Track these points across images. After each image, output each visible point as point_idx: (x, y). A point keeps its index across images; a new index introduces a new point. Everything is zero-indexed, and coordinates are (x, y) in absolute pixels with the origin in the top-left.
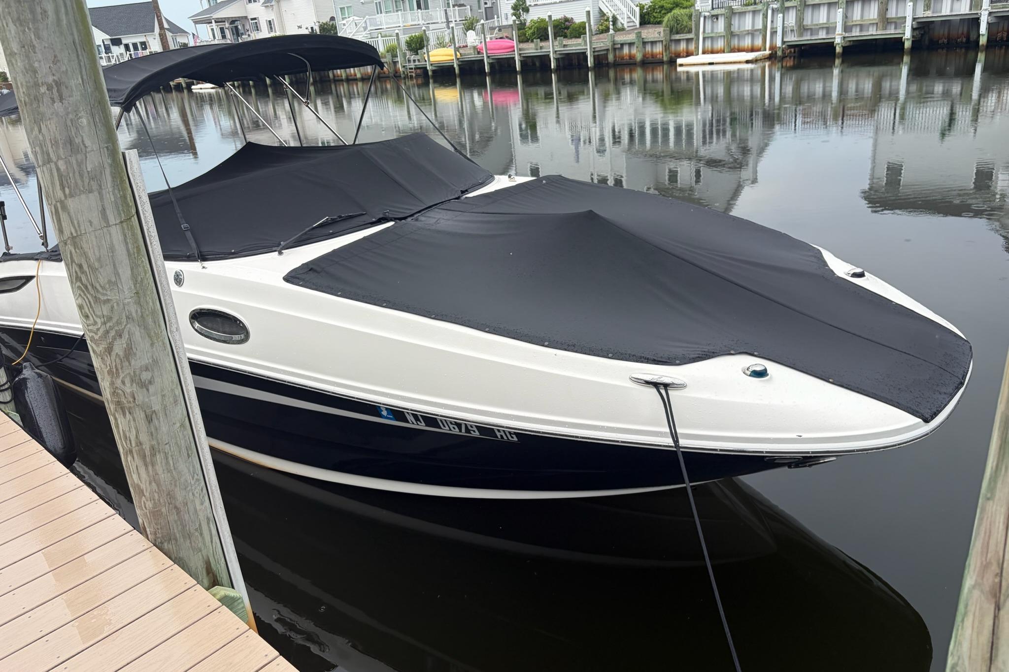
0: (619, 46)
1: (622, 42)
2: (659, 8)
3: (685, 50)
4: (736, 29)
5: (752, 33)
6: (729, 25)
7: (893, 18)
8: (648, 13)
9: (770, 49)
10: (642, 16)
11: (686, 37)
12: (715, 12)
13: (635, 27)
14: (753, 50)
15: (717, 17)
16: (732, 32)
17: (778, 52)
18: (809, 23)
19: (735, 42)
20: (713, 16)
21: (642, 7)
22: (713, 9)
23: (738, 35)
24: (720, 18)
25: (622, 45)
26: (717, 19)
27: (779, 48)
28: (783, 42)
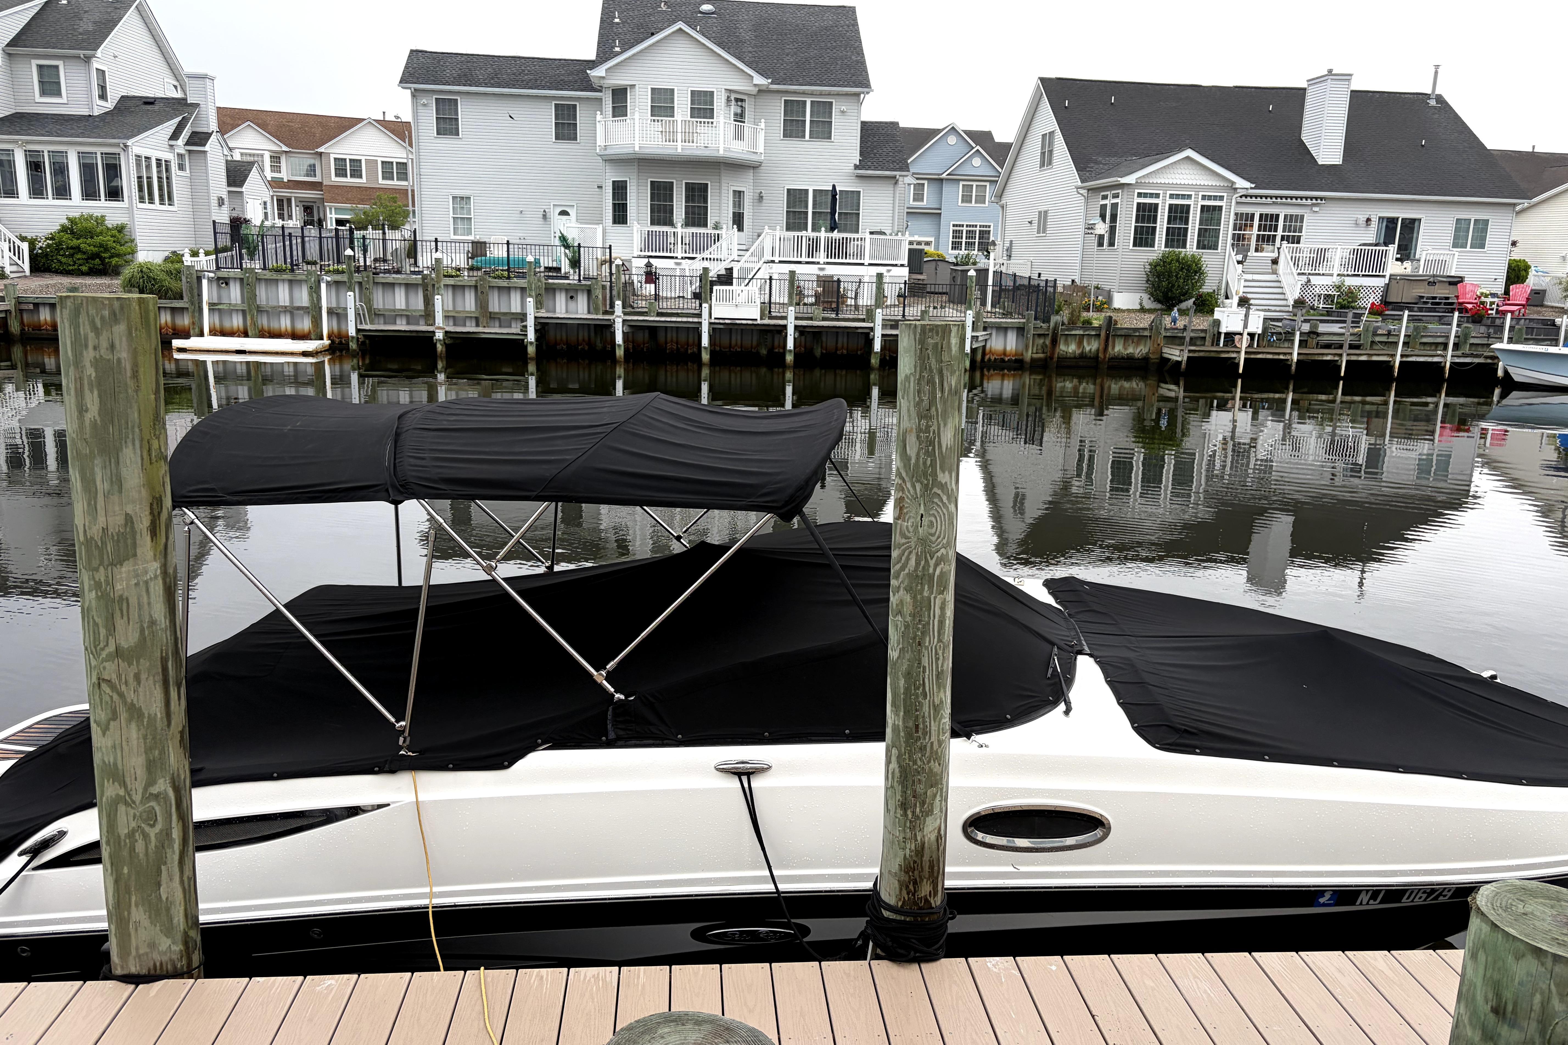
0: (31, 307)
1: (36, 301)
2: (68, 248)
3: (170, 324)
4: (264, 303)
5: (292, 311)
6: (250, 296)
7: (497, 313)
8: (45, 255)
9: (329, 337)
10: (33, 258)
11: (173, 305)
12: (223, 273)
13: (23, 274)
14: (295, 336)
15: (226, 281)
16: (258, 307)
17: (351, 343)
18: (381, 307)
19: (264, 322)
20: (219, 279)
21: (32, 243)
22: (218, 268)
23: (267, 312)
24: (232, 284)
25: (36, 305)
26: (227, 284)
27: (353, 337)
28: (358, 331)
